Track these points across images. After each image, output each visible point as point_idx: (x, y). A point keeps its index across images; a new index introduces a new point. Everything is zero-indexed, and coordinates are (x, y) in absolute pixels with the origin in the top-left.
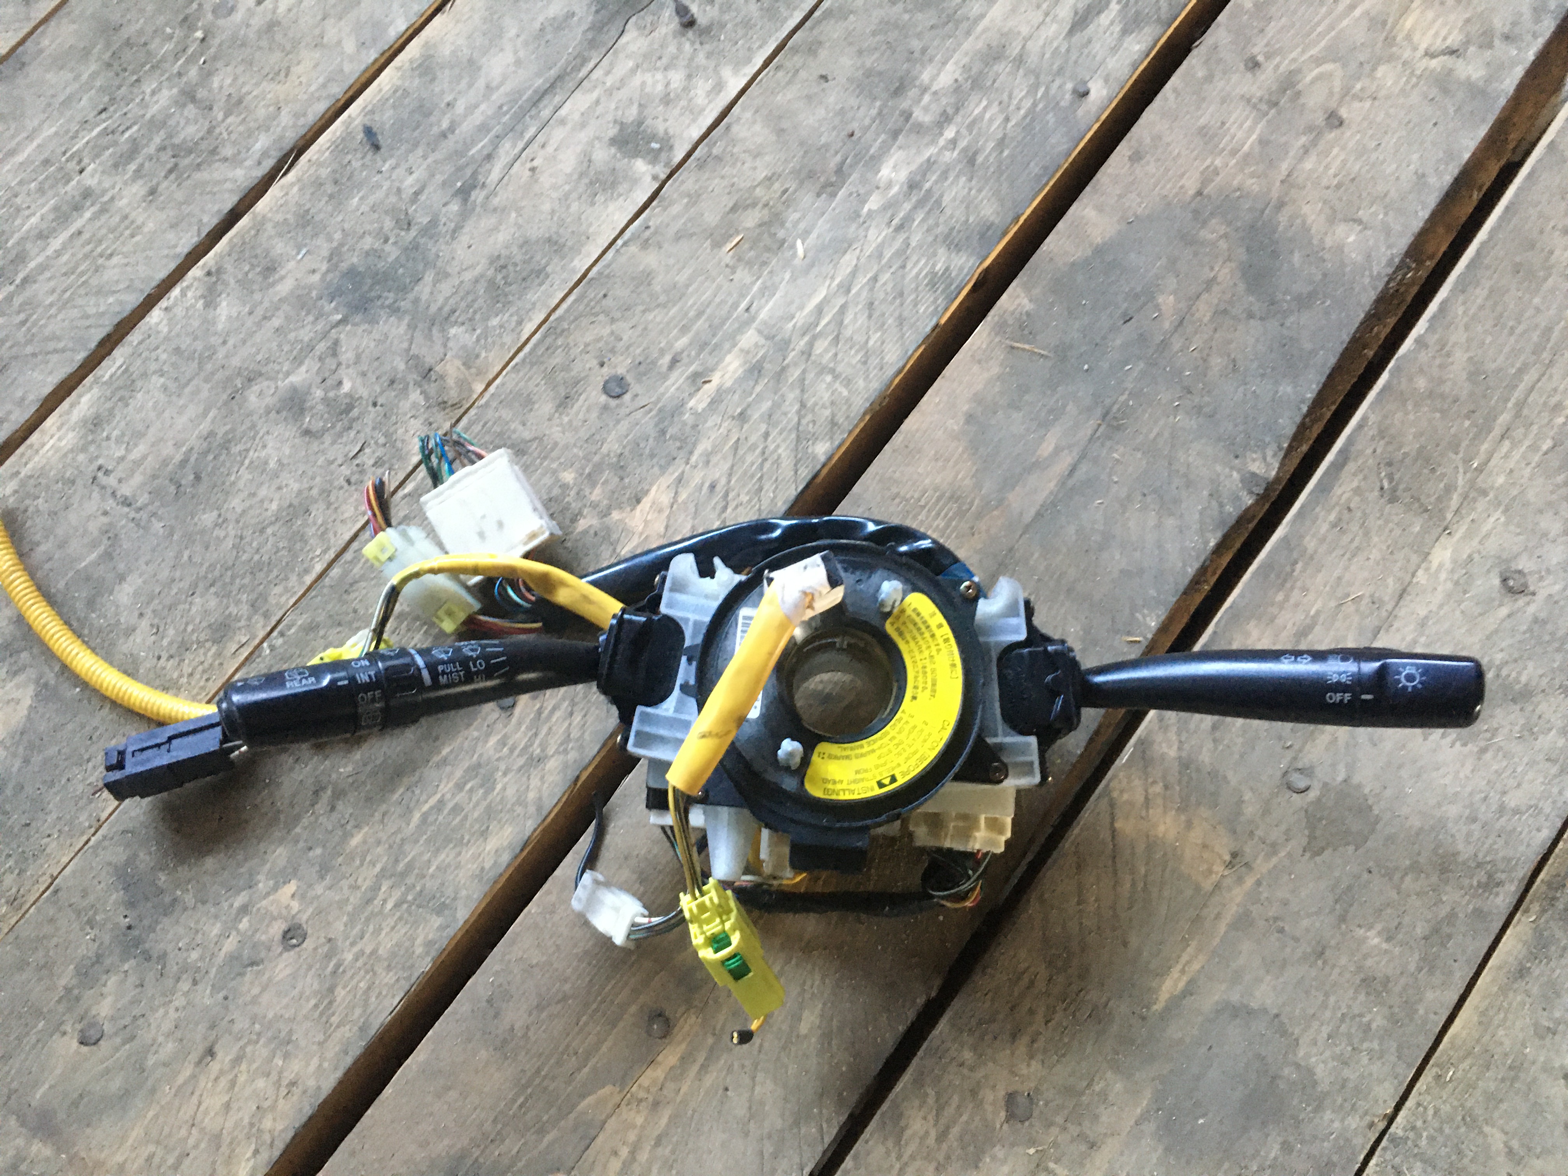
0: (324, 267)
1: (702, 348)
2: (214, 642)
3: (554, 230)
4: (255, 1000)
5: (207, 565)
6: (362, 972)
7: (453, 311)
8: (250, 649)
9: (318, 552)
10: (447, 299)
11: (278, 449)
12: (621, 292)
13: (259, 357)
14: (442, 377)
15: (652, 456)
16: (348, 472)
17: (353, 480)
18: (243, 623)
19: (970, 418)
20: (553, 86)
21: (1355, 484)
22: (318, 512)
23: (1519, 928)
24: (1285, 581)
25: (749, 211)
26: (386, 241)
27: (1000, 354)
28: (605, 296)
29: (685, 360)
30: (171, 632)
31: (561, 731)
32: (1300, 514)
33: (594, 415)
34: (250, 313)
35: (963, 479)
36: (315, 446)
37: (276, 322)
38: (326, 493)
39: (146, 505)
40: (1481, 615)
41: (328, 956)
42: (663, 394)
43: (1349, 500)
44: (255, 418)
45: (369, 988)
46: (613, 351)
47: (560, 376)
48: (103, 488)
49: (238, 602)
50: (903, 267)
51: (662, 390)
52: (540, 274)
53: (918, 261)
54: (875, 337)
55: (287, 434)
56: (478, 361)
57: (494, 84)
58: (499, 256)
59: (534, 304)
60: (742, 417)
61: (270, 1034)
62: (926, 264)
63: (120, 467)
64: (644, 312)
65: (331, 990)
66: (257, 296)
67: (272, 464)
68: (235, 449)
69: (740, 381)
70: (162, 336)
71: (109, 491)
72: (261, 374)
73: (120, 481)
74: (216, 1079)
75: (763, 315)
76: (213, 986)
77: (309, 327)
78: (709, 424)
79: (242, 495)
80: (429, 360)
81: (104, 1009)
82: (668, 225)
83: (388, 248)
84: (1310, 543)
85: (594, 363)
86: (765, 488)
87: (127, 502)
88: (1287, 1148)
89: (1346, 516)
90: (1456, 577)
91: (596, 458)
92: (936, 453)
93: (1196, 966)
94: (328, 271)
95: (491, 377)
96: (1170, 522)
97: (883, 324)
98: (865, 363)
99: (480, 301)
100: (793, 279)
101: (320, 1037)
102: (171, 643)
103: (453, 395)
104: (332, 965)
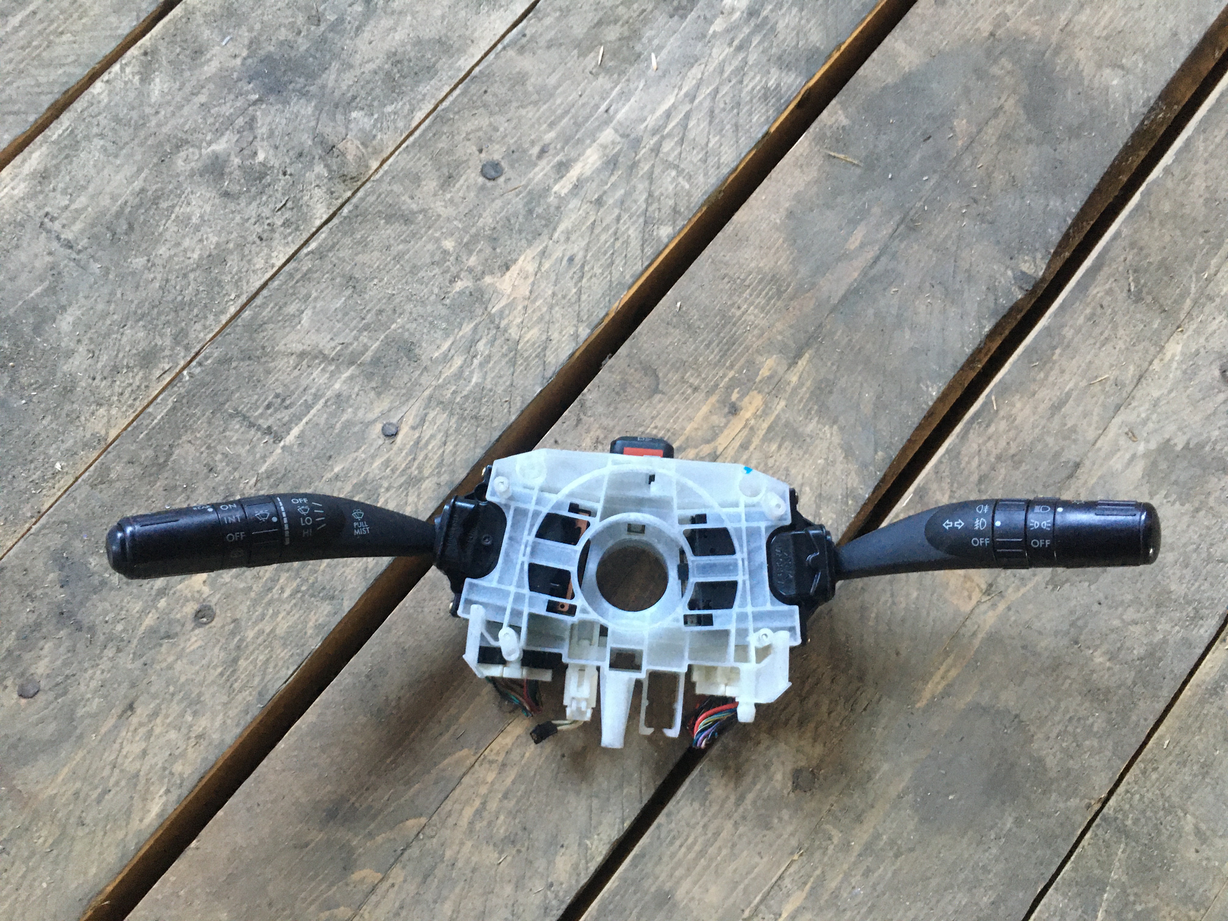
0: (245, 53)
1: (566, 142)
2: (141, 367)
3: (444, 32)
4: (170, 667)
5: (136, 302)
6: (261, 648)
7: (354, 98)
8: (173, 375)
9: (232, 297)
10: (350, 87)
11: (201, 207)
12: (499, 90)
13: (187, 127)
14: (343, 154)
15: (520, 231)
16: (260, 230)
17: (264, 236)
18: (167, 353)
19: (791, 214)
21: (1107, 286)
22: (233, 262)
23: (1216, 654)
24: (1045, 363)
25: (612, 27)
26: (299, 33)
27: (818, 160)
28: (486, 92)
29: (552, 152)
30: (104, 358)
31: (436, 457)
32: (1062, 307)
33: (472, 194)
34: (180, 90)
35: (782, 265)
36: (232, 206)
37: (202, 98)
38: (240, 247)
39: (86, 248)
40: (1203, 399)
41: (233, 633)
42: (533, 179)
43: (1101, 298)
44: (181, 179)
45: (268, 660)
46: (490, 139)
47: (445, 159)
48: (49, 231)
49: (162, 336)
50: (741, 82)
51: (531, 175)
52: (430, 70)
53: (753, 78)
54: (714, 141)
55: (208, 195)
56: (374, 143)
58: (395, 54)
59: (425, 95)
60: (599, 202)
61: (181, 694)
62: (760, 81)
63: (64, 215)
64: (518, 107)
65: (235, 660)
66: (187, 74)
67: (195, 220)
68: (164, 205)
69: (598, 171)
70: (103, 104)
71: (54, 235)
72: (187, 142)
73: (64, 226)
74: (136, 730)
75: (620, 116)
76: (134, 653)
77: (228, 105)
78: (571, 206)
79: (168, 245)
80: (332, 139)
81: (41, 668)
82: (541, 35)
83: (300, 40)
84: (1068, 332)
85: (475, 148)
86: (617, 262)
87: (69, 245)
88: (1018, 821)
89: (1099, 310)
90: (1184, 367)
91: (473, 230)
92: (761, 241)
93: (953, 673)
94: (248, 57)
95: (385, 155)
96: (953, 311)
97: (722, 130)
98: (706, 161)
99: (378, 90)
100: (647, 86)
101: (225, 699)
102: (104, 367)
103: (352, 169)
104: (236, 640)
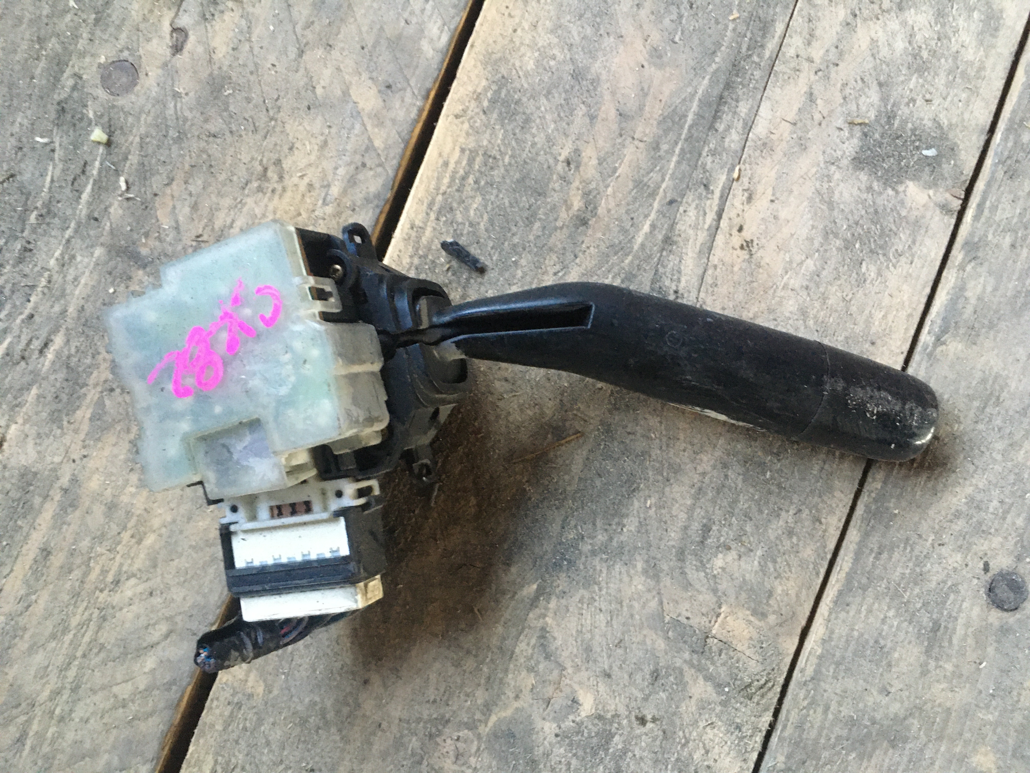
20: (728, 86)
57: (631, 105)
